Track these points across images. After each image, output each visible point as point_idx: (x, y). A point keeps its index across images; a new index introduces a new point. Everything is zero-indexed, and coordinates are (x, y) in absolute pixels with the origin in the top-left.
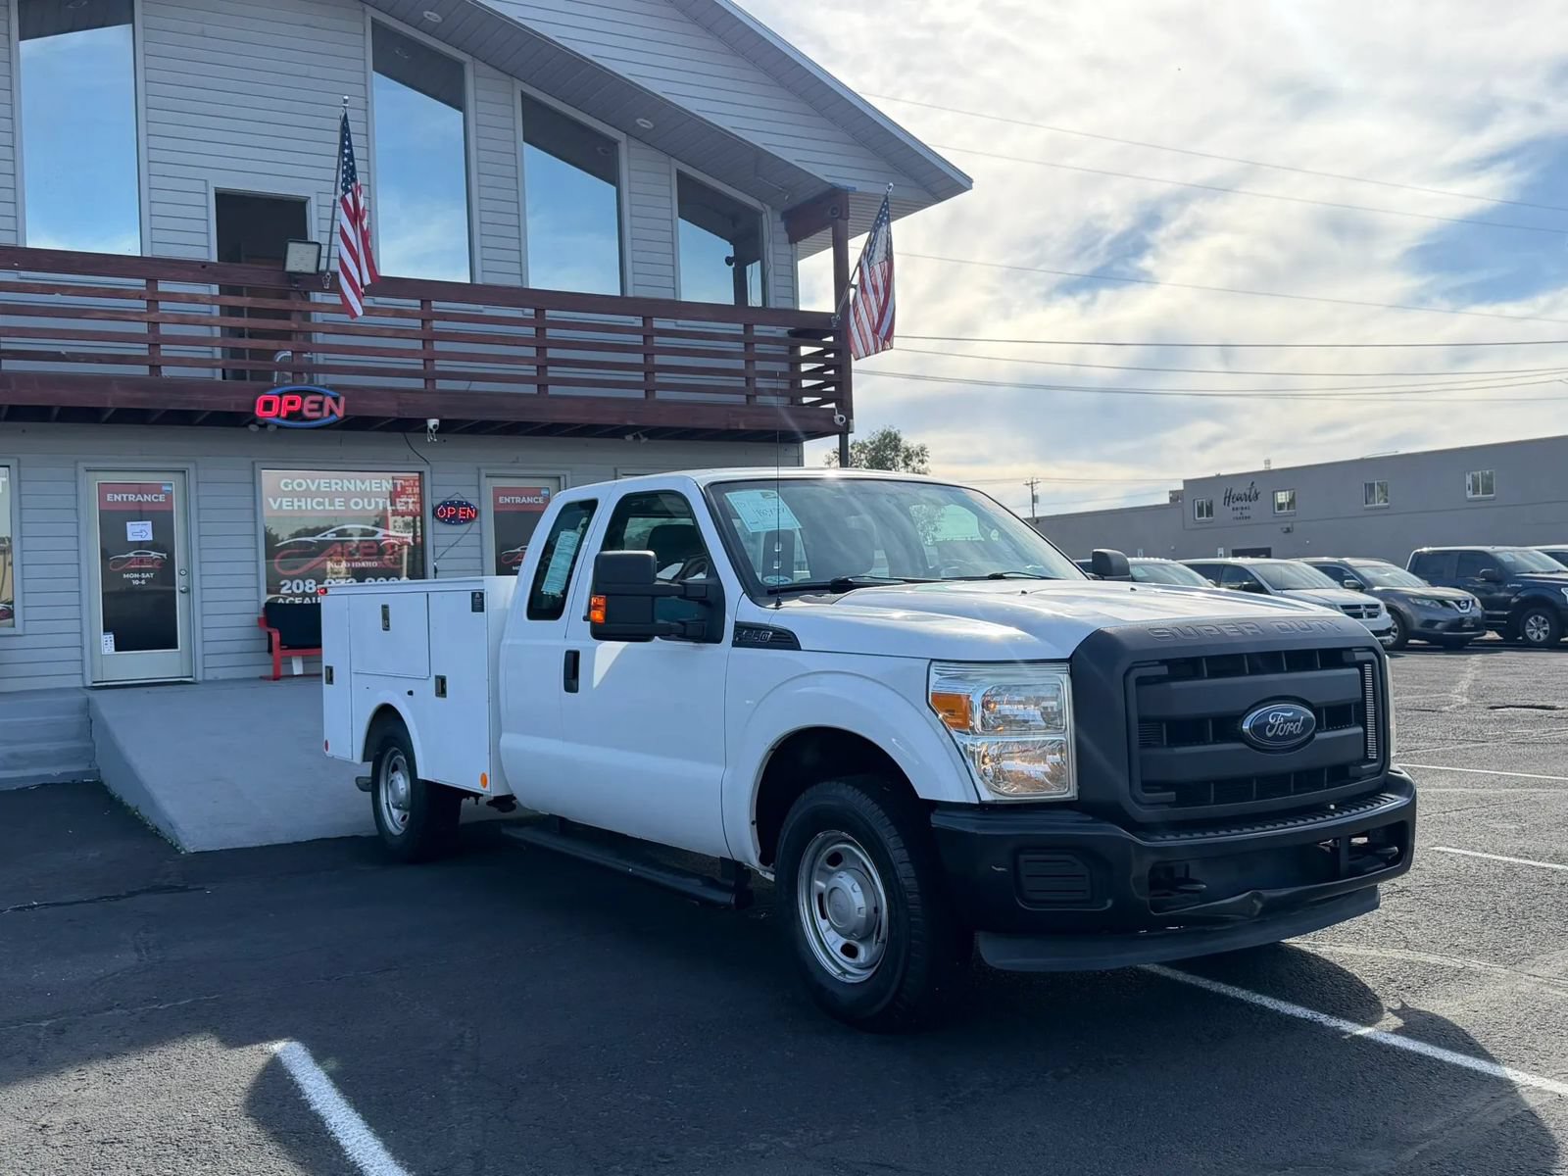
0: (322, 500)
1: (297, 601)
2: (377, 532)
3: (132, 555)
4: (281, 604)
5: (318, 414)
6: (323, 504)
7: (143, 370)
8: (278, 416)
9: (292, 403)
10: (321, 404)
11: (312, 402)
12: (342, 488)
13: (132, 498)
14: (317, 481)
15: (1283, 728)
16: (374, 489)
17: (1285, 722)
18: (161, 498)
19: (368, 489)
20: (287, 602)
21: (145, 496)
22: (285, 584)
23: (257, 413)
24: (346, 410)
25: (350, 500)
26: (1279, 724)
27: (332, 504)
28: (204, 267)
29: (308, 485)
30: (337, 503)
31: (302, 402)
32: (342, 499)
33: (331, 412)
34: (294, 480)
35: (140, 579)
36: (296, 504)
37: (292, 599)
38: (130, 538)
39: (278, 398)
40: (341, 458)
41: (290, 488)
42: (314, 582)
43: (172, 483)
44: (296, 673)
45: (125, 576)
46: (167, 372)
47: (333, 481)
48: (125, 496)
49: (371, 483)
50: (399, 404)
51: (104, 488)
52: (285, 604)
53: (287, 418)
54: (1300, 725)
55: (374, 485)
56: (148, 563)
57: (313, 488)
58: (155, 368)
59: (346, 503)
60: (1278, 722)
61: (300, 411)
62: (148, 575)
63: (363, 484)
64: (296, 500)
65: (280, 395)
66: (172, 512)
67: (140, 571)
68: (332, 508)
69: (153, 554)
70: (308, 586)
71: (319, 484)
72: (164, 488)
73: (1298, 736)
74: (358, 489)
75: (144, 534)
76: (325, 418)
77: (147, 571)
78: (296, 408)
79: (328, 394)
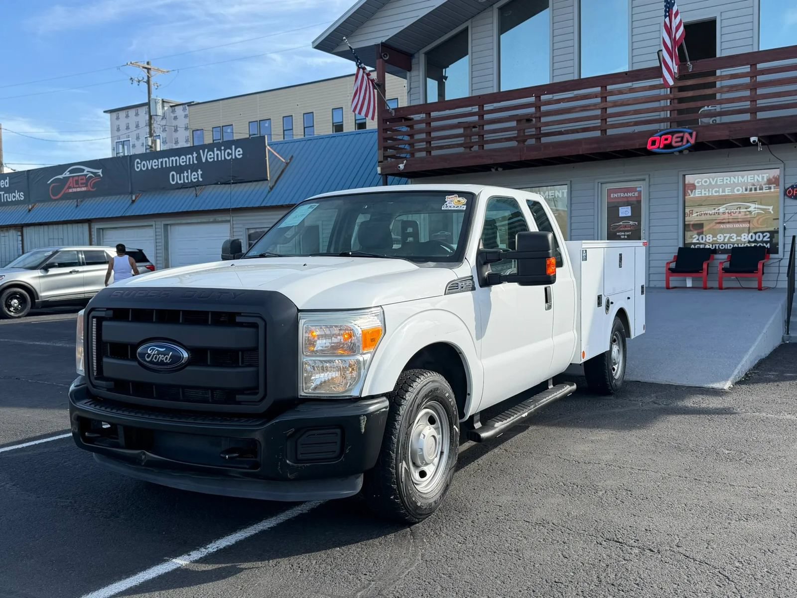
0: (717, 189)
1: (702, 246)
2: (750, 206)
3: (621, 223)
4: (693, 249)
5: (680, 144)
6: (719, 192)
7: (598, 133)
8: (659, 148)
9: (666, 139)
10: (682, 138)
11: (677, 137)
12: (730, 181)
13: (622, 195)
14: (716, 179)
15: (156, 357)
16: (749, 181)
17: (158, 354)
18: (636, 194)
19: (746, 181)
20: (696, 247)
21: (629, 194)
22: (695, 237)
23: (648, 148)
24: (696, 140)
25: (734, 189)
26: (154, 354)
27: (724, 191)
28: (626, 74)
29: (710, 181)
30: (727, 191)
31: (672, 138)
32: (730, 188)
33: (688, 141)
34: (702, 180)
35: (625, 235)
36: (703, 192)
37: (699, 245)
38: (621, 215)
39: (659, 137)
40: (728, 165)
41: (700, 184)
42: (711, 236)
43: (641, 186)
44: (688, 286)
45: (617, 234)
46: (610, 132)
47: (725, 178)
48: (619, 194)
49: (747, 177)
50: (730, 131)
51: (610, 191)
52: (695, 248)
53: (664, 148)
54: (169, 357)
55: (749, 179)
56: (628, 227)
57: (713, 183)
58: (604, 131)
59: (732, 191)
60: (153, 353)
61: (671, 143)
62: (628, 233)
63: (743, 178)
64: (703, 190)
65: (661, 136)
66: (641, 201)
67: (624, 231)
68: (724, 194)
69: (631, 223)
70: (708, 238)
71: (717, 181)
72: (638, 189)
73: (167, 364)
74: (740, 182)
75: (627, 213)
76: (684, 145)
77: (628, 231)
78: (667, 142)
79: (686, 132)
